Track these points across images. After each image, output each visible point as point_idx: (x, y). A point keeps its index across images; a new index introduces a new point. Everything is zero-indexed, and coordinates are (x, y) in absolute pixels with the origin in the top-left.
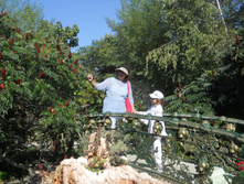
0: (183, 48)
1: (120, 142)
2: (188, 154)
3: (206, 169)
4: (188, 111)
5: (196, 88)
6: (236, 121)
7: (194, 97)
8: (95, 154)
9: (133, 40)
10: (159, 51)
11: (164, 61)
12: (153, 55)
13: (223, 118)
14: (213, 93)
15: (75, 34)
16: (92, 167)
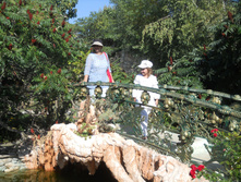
0: (180, 23)
1: (109, 110)
2: (175, 125)
3: (188, 138)
4: (178, 84)
5: (186, 62)
6: (222, 94)
7: (184, 70)
8: (84, 121)
9: (131, 13)
10: (156, 25)
11: (160, 36)
12: (149, 29)
13: (210, 92)
14: (202, 67)
15: (74, 5)
16: (81, 133)
